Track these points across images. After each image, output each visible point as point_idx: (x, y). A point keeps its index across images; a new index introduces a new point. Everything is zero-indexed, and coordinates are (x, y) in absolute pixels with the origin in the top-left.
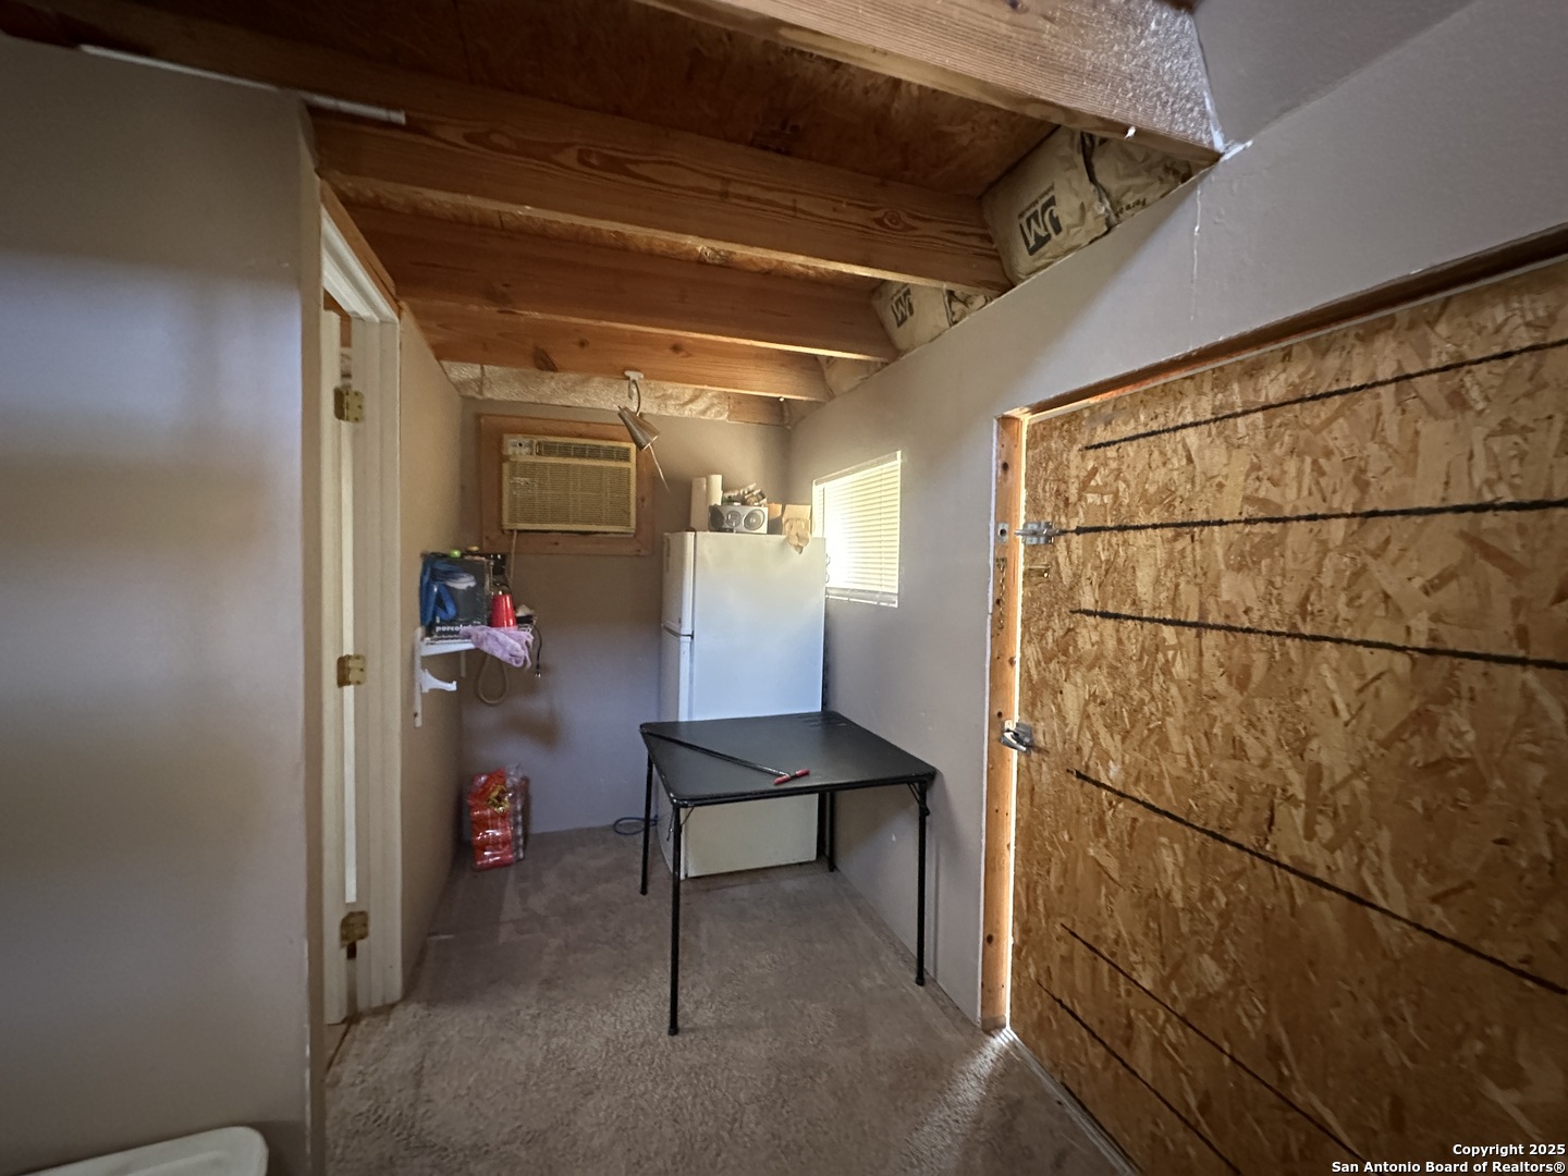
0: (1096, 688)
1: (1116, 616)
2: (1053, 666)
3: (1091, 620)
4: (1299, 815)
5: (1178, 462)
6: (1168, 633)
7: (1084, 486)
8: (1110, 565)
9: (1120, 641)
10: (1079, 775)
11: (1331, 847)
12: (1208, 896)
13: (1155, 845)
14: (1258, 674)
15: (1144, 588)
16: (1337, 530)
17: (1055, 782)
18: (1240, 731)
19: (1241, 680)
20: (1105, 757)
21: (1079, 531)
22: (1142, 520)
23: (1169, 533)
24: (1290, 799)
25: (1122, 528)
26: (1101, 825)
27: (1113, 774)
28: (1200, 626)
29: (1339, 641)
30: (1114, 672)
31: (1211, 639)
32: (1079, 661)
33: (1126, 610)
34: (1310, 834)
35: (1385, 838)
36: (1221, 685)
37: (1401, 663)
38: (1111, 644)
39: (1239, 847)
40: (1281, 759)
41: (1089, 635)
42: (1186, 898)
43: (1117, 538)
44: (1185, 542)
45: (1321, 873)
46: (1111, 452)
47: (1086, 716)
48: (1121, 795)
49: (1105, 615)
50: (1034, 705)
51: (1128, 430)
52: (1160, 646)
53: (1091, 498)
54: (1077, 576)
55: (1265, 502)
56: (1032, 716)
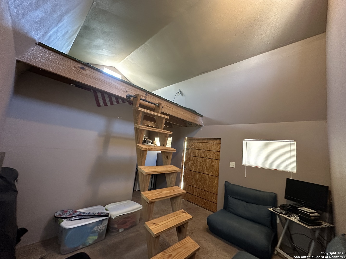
0: (192, 163)
1: (194, 156)
2: (188, 161)
3: (192, 157)
4: (206, 170)
5: (199, 145)
6: (198, 158)
7: (192, 145)
8: (194, 152)
9: (194, 158)
10: (190, 170)
11: (207, 172)
12: (200, 177)
13: (196, 175)
14: (204, 161)
15: (196, 154)
16: (208, 151)
17: (188, 171)
18: (203, 165)
19: (203, 161)
20: (192, 168)
21: (191, 149)
22: (196, 149)
23: (198, 150)
24: (205, 169)
25: (195, 149)
26: (192, 174)
27: (193, 170)
28: (200, 157)
29: (208, 158)
30: (194, 161)
31: (201, 158)
32: (190, 160)
33: (195, 156)
34: (206, 171)
35: (210, 170)
36: (201, 161)
37: (211, 159)
38: (193, 159)
39: (202, 173)
40: (205, 166)
41: (192, 158)
42: (199, 179)
43: (194, 150)
44: (199, 151)
45: (207, 174)
46: (194, 143)
47: (191, 165)
48: (194, 171)
49: (193, 156)
50: (186, 164)
51: (196, 141)
52: (197, 159)
53: (192, 146)
54: (191, 153)
55: (204, 149)
56: (185, 166)
